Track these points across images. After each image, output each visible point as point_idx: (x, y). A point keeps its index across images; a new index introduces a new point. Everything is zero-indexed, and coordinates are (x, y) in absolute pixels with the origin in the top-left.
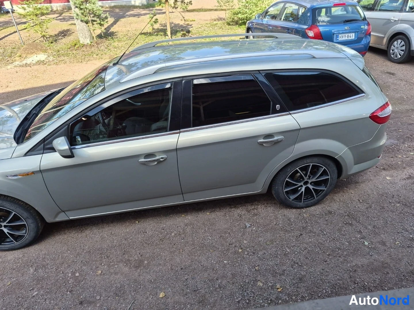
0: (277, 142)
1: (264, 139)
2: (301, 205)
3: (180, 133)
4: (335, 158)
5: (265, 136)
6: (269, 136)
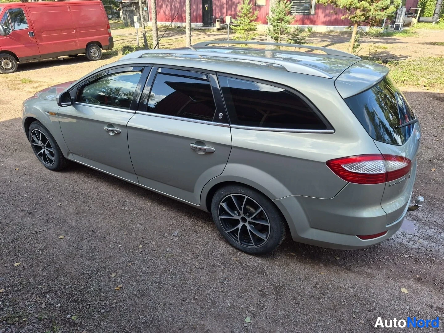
0: (209, 153)
1: (195, 144)
2: (238, 246)
3: (135, 113)
4: (272, 200)
5: (197, 141)
6: (200, 142)
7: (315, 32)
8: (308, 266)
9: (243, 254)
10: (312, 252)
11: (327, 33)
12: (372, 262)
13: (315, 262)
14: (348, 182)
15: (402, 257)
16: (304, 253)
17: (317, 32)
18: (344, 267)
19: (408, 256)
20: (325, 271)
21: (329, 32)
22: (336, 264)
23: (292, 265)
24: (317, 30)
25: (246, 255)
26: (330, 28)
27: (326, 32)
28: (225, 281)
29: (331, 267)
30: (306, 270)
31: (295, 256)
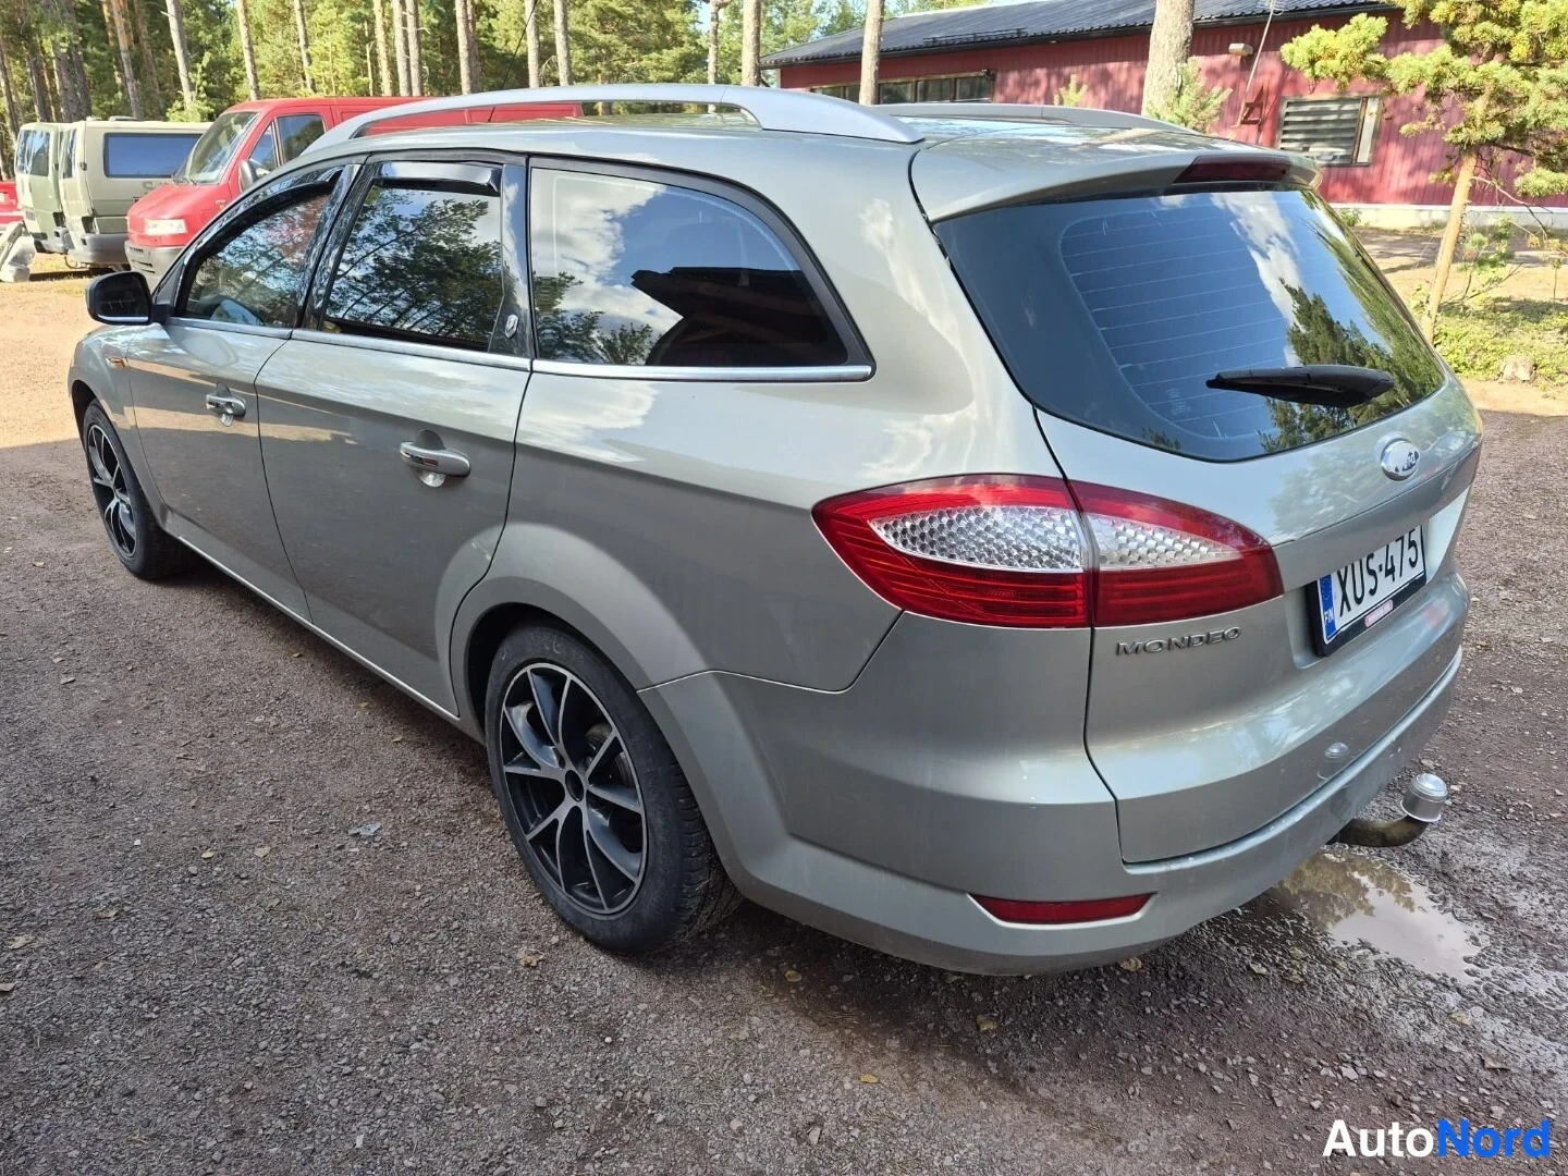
0: (454, 479)
1: (416, 444)
3: (290, 337)
5: (422, 430)
6: (431, 432)
7: (1372, 228)
8: (827, 1037)
9: (578, 944)
10: (888, 978)
11: (1418, 232)
12: (1147, 1071)
13: (873, 1025)
14: (900, 609)
15: (1323, 1072)
16: (847, 978)
17: (1377, 229)
18: (995, 1071)
19: (1364, 1072)
20: (889, 1074)
21: (1426, 229)
22: (962, 1047)
23: (755, 1020)
24: (1377, 221)
25: (587, 949)
26: (1430, 214)
27: (1416, 228)
28: (420, 1040)
29: (929, 1061)
30: (805, 1052)
31: (795, 986)
